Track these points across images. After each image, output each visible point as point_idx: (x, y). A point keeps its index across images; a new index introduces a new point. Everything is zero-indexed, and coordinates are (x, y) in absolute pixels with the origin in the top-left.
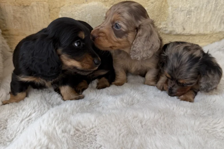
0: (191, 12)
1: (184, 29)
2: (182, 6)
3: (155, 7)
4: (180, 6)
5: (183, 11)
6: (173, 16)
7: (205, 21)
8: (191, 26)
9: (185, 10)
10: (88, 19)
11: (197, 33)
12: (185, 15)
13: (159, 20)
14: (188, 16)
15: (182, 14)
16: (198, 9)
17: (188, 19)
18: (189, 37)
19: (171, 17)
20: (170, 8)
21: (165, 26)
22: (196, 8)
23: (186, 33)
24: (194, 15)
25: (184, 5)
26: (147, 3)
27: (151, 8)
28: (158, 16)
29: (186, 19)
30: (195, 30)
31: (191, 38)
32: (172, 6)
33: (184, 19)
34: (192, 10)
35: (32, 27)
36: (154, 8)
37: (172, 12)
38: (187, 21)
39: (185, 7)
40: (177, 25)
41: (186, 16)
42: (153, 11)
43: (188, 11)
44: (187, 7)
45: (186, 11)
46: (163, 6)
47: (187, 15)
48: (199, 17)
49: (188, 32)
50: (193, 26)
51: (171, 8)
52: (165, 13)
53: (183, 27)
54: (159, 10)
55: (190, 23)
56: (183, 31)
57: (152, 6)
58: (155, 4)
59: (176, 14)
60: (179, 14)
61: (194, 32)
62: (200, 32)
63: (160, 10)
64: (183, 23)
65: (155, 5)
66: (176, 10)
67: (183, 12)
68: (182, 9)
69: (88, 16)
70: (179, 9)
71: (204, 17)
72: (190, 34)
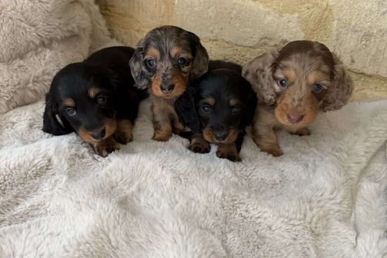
0: (372, 36)
1: (353, 61)
2: (357, 23)
3: (311, 15)
4: (353, 23)
5: (357, 31)
6: (337, 37)
8: (365, 58)
9: (361, 31)
10: (211, 14)
11: (375, 73)
12: (360, 39)
13: (314, 37)
14: (363, 43)
15: (354, 36)
16: (383, 34)
17: (364, 46)
18: (361, 76)
19: (334, 38)
20: (335, 23)
22: (380, 31)
23: (354, 68)
24: (375, 42)
25: (360, 23)
26: (301, 7)
27: (305, 16)
28: (314, 31)
29: (359, 46)
30: (371, 67)
31: (363, 79)
32: (339, 20)
33: (356, 46)
34: (373, 33)
36: (309, 18)
37: (337, 29)
38: (360, 50)
39: (362, 25)
40: (342, 51)
41: (361, 42)
42: (307, 22)
43: (365, 33)
44: (366, 26)
45: (362, 34)
46: (324, 17)
47: (364, 39)
48: (384, 47)
49: (358, 68)
50: (368, 60)
51: (337, 23)
52: (326, 28)
53: (352, 57)
54: (317, 21)
55: (366, 55)
56: (350, 64)
57: (308, 13)
58: (312, 10)
59: (344, 34)
60: (349, 35)
61: (368, 71)
62: (379, 73)
63: (319, 22)
64: (352, 51)
65: (312, 12)
66: (345, 27)
67: (356, 33)
68: (356, 29)
69: (212, 9)
70: (351, 27)
72: (361, 72)
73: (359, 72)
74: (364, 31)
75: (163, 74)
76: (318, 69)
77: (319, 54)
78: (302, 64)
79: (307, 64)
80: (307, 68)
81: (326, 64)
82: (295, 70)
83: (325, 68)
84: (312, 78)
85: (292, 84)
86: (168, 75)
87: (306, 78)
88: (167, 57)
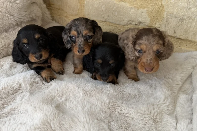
0: (184, 20)
1: (175, 32)
2: (177, 13)
3: (153, 9)
4: (175, 13)
5: (177, 17)
6: (167, 20)
7: (194, 30)
8: (181, 31)
9: (179, 17)
10: (103, 9)
11: (186, 38)
12: (178, 21)
13: (155, 20)
14: (180, 23)
16: (190, 19)
17: (180, 25)
18: (179, 40)
19: (165, 21)
20: (166, 13)
21: (159, 26)
22: (188, 17)
23: (176, 36)
24: (186, 23)
25: (178, 13)
26: (148, 5)
27: (150, 10)
28: (155, 17)
29: (178, 25)
30: (184, 35)
31: (180, 41)
32: (167, 11)
33: (176, 25)
34: (184, 18)
35: (67, 6)
36: (153, 10)
37: (167, 16)
38: (178, 27)
39: (179, 14)
40: (169, 28)
41: (179, 23)
42: (151, 12)
43: (181, 18)
44: (181, 15)
45: (179, 19)
46: (160, 10)
47: (180, 21)
48: (190, 25)
49: (177, 36)
50: (182, 32)
51: (167, 13)
52: (161, 16)
53: (174, 30)
54: (156, 12)
55: (181, 29)
56: (173, 34)
57: (152, 8)
58: (154, 7)
59: (170, 19)
60: (173, 19)
61: (182, 37)
62: (188, 38)
63: (158, 13)
64: (174, 27)
65: (154, 8)
66: (170, 15)
67: (176, 18)
69: (103, 6)
70: (174, 15)
71: (195, 27)
73: (178, 38)
74: (180, 17)
75: (79, 44)
76: (158, 43)
77: (157, 35)
78: (149, 41)
79: (151, 41)
80: (152, 43)
81: (161, 40)
82: (146, 45)
83: (161, 42)
84: (155, 48)
85: (145, 52)
86: (81, 45)
87: (152, 48)
88: (81, 35)
